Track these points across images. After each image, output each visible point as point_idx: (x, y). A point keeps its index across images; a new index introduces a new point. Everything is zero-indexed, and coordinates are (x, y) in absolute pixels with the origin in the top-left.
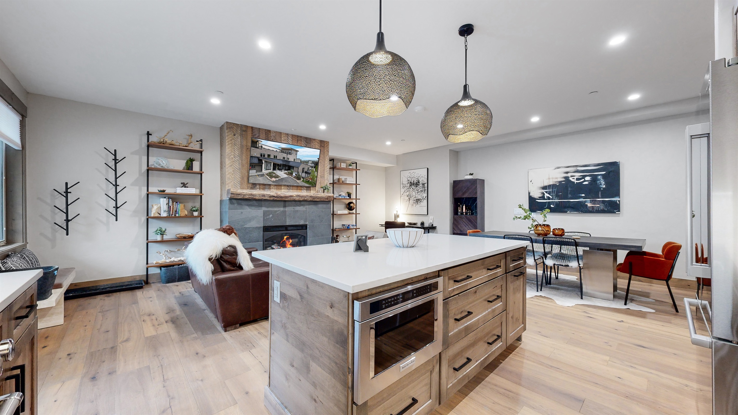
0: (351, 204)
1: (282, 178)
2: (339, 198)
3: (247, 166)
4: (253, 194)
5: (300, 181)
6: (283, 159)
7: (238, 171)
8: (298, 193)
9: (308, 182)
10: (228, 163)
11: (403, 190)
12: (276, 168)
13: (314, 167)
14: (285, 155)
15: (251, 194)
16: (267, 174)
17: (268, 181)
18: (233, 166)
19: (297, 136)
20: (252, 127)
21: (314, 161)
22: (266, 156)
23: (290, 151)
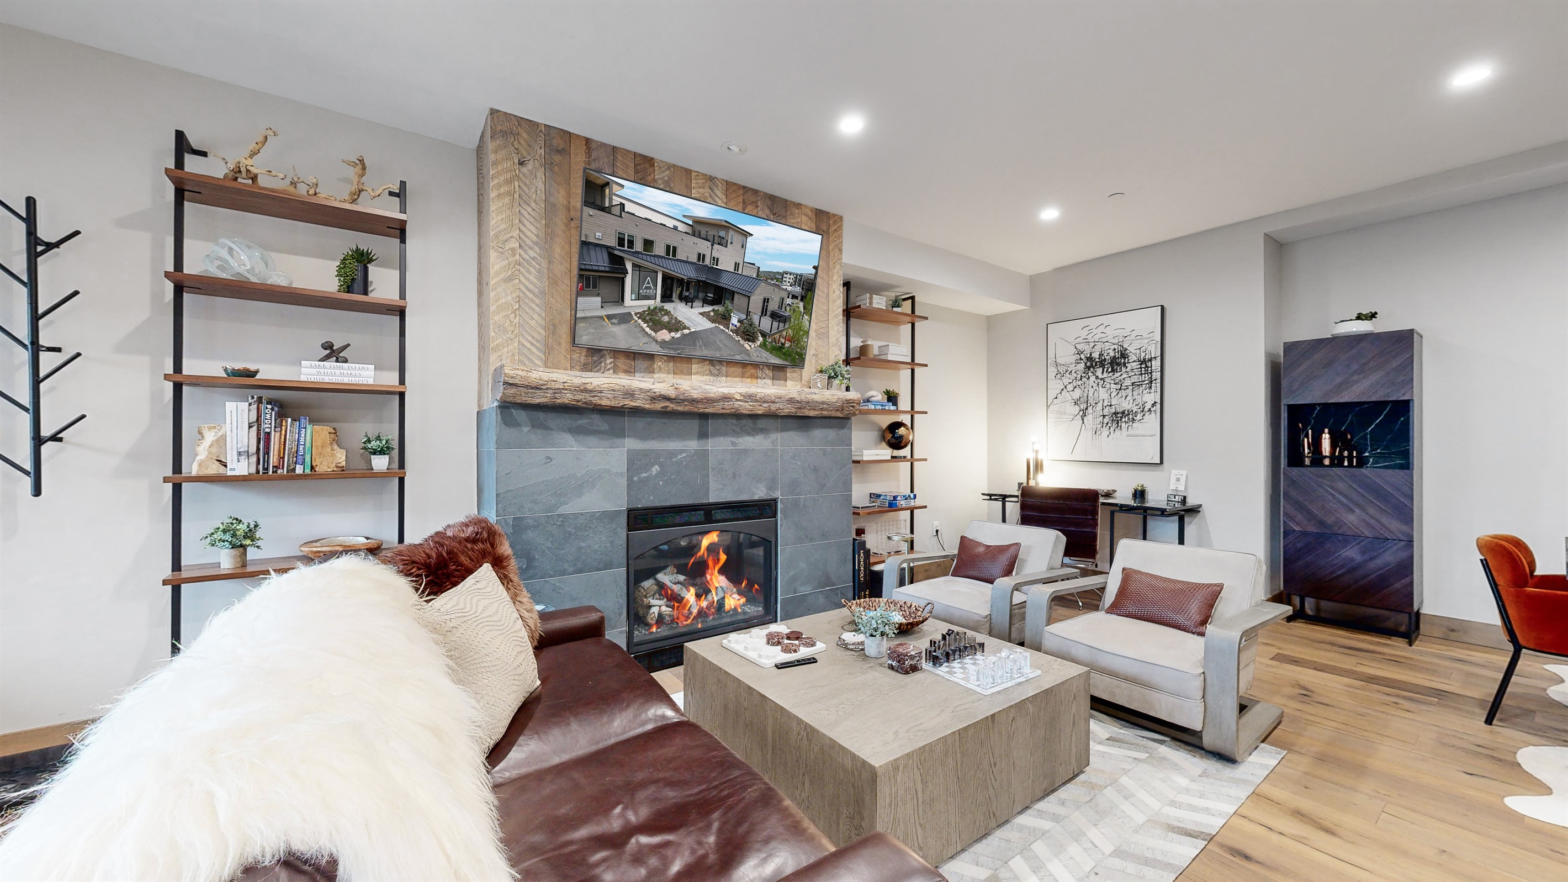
0: (900, 427)
1: (693, 330)
2: (866, 408)
3: (569, 282)
4: (589, 387)
5: (753, 346)
6: (699, 260)
7: (537, 301)
8: (749, 388)
9: (778, 350)
10: (497, 267)
11: (1055, 386)
12: (674, 294)
13: (799, 298)
14: (704, 247)
15: (582, 388)
16: (641, 316)
17: (646, 339)
18: (517, 281)
19: (744, 187)
20: (588, 141)
21: (801, 275)
22: (639, 246)
23: (722, 234)
